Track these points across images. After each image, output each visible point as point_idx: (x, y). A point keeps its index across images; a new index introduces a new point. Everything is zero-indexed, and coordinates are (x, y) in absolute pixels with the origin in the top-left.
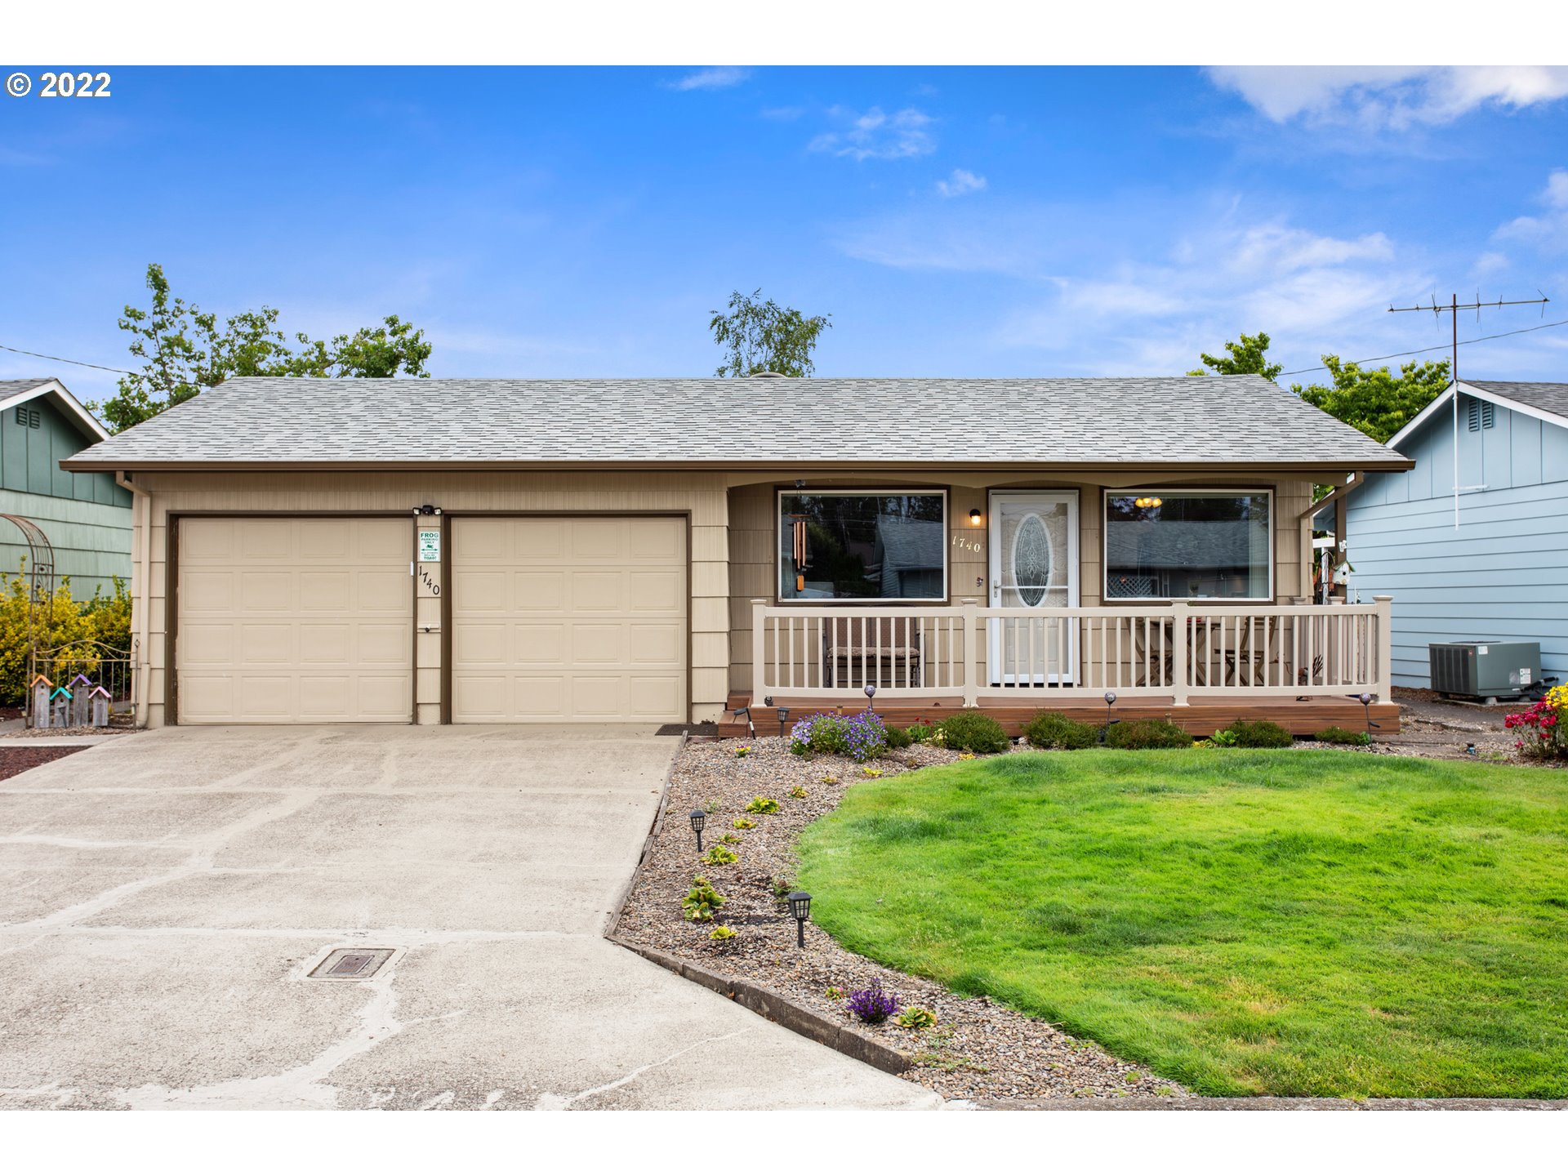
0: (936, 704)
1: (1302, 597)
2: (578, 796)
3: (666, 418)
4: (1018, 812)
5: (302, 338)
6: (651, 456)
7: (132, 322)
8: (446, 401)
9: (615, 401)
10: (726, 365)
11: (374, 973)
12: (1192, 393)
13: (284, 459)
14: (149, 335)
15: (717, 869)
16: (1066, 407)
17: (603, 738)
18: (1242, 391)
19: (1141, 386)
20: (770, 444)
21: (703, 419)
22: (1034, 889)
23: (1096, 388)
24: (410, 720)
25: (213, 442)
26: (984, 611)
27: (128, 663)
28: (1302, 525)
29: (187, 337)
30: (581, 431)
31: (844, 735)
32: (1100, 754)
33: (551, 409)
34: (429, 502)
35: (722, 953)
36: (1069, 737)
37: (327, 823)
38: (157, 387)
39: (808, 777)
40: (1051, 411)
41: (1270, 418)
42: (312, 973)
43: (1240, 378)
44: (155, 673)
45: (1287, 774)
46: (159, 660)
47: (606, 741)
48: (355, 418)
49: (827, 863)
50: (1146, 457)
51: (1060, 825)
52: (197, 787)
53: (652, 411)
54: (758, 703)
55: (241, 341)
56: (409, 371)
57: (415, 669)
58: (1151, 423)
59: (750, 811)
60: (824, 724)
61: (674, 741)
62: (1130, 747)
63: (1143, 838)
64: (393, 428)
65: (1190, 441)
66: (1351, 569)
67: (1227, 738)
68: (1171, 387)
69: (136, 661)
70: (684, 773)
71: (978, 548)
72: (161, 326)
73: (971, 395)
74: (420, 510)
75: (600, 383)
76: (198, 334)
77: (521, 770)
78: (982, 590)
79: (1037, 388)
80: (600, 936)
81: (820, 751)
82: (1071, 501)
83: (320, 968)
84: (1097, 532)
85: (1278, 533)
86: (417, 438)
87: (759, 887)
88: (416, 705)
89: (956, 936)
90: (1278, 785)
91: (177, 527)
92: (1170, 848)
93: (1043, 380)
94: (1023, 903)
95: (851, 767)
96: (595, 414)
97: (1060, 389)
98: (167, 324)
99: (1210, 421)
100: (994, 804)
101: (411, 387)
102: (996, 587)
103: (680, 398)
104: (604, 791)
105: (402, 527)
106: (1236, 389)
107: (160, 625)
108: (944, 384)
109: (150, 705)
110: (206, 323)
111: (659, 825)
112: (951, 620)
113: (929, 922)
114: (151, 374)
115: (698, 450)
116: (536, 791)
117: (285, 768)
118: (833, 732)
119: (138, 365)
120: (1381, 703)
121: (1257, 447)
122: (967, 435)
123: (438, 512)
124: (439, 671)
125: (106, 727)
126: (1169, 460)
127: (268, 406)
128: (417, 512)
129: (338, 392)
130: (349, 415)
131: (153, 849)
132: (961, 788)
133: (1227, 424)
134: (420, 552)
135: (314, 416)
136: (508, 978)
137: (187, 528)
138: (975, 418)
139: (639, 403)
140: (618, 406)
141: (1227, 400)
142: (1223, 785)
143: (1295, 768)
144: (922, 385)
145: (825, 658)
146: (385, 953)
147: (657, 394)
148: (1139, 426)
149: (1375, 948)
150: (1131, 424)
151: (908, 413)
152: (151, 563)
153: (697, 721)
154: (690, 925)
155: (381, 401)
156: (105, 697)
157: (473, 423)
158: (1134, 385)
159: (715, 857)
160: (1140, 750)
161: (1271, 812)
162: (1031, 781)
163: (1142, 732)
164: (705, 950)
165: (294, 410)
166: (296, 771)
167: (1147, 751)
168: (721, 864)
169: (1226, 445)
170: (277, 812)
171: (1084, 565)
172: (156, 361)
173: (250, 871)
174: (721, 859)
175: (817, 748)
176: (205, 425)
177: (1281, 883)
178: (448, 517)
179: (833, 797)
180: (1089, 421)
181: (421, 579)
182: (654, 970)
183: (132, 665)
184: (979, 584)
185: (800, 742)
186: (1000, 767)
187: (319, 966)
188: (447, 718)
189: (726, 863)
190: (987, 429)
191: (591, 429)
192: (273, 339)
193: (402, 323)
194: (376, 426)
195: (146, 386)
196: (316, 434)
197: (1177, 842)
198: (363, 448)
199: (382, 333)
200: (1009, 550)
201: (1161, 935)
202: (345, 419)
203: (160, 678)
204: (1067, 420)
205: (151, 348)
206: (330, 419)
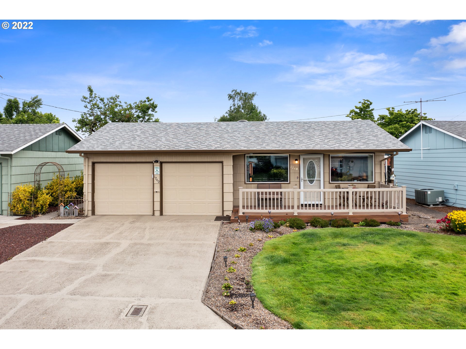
0: (287, 214)
1: (382, 182)
2: (195, 244)
3: (217, 136)
4: (309, 254)
5: (126, 103)
6: (213, 148)
7: (85, 100)
8: (161, 130)
9: (203, 130)
10: (231, 106)
11: (142, 315)
12: (353, 126)
13: (121, 150)
14: (89, 103)
15: (231, 274)
16: (320, 131)
17: (201, 222)
18: (365, 126)
19: (339, 124)
20: (243, 144)
21: (226, 136)
22: (314, 286)
23: (327, 124)
24: (152, 214)
25: (103, 144)
26: (299, 190)
27: (83, 200)
28: (382, 163)
29: (98, 103)
30: (195, 140)
31: (263, 225)
32: (330, 230)
33: (187, 132)
34: (157, 159)
35: (232, 310)
36: (322, 224)
37: (131, 254)
38: (90, 116)
39: (254, 238)
40: (316, 132)
41: (373, 134)
42: (127, 315)
43: (365, 121)
44: (89, 202)
45: (380, 238)
46: (90, 199)
47: (202, 223)
48: (138, 136)
49: (259, 273)
50: (341, 148)
51: (320, 259)
52: (99, 240)
53: (213, 133)
54: (241, 214)
55: (111, 104)
56: (152, 111)
57: (153, 202)
58: (342, 136)
59: (239, 251)
60: (258, 222)
61: (219, 223)
62: (337, 227)
63: (342, 266)
64: (148, 139)
65: (353, 143)
66: (395, 176)
67: (363, 224)
68: (347, 124)
69: (85, 199)
70: (222, 236)
71: (297, 169)
72: (92, 101)
73: (295, 127)
74: (155, 162)
75: (200, 124)
76: (100, 102)
77: (180, 234)
78: (298, 180)
79: (312, 125)
80: (200, 301)
81: (257, 230)
82: (321, 157)
83: (129, 313)
84: (328, 165)
85: (376, 165)
86: (154, 143)
87: (242, 281)
88: (154, 211)
89: (294, 306)
90: (378, 243)
91: (94, 166)
92: (349, 270)
93: (314, 122)
94: (311, 292)
95: (265, 234)
96: (199, 134)
97: (318, 125)
98: (93, 100)
99: (358, 136)
100: (303, 249)
101: (153, 125)
102: (302, 179)
103: (220, 129)
104: (201, 242)
105: (150, 165)
106: (364, 125)
107: (90, 190)
108: (288, 123)
109: (88, 210)
110: (102, 100)
111: (215, 257)
112: (291, 192)
113: (287, 299)
114: (89, 113)
115: (225, 146)
116: (184, 242)
117: (121, 233)
118: (260, 225)
119: (86, 110)
120: (403, 214)
121: (370, 144)
122: (294, 141)
123: (159, 162)
124: (159, 202)
125: (77, 216)
126: (347, 149)
127: (117, 132)
128: (154, 162)
129: (134, 127)
130: (137, 135)
131: (88, 264)
132: (294, 243)
133: (362, 136)
134: (155, 172)
135: (128, 135)
136: (177, 318)
137: (97, 166)
138: (296, 135)
139: (210, 130)
140: (204, 131)
141: (361, 128)
142: (363, 243)
143: (381, 236)
144: (282, 124)
145: (258, 199)
146: (145, 307)
147: (214, 127)
148: (339, 137)
149: (407, 314)
150: (337, 137)
151: (279, 133)
152: (88, 175)
153: (225, 215)
154: (224, 298)
155: (145, 130)
156: (77, 209)
157: (168, 138)
158: (337, 124)
159: (230, 270)
160: (340, 228)
161: (376, 254)
162: (312, 241)
163: (341, 223)
164: (228, 309)
165: (124, 133)
166: (124, 234)
167: (342, 228)
168: (231, 272)
169: (362, 144)
170: (119, 250)
171: (325, 173)
172: (90, 109)
173: (112, 273)
174: (232, 271)
175: (256, 229)
176: (101, 138)
177: (380, 284)
178: (161, 163)
179: (260, 246)
180: (326, 136)
181: (155, 179)
182: (215, 316)
183: (84, 200)
184: (298, 178)
185: (252, 227)
186: (304, 235)
187: (129, 312)
188: (161, 214)
189: (233, 272)
190: (300, 139)
191: (197, 139)
192: (119, 103)
193: (150, 98)
194: (143, 138)
195: (88, 115)
196: (129, 141)
197: (351, 268)
198: (140, 146)
199: (145, 101)
200: (305, 169)
201: (349, 307)
202: (136, 136)
203: (90, 203)
204: (320, 135)
205: (89, 106)
206: (132, 136)
